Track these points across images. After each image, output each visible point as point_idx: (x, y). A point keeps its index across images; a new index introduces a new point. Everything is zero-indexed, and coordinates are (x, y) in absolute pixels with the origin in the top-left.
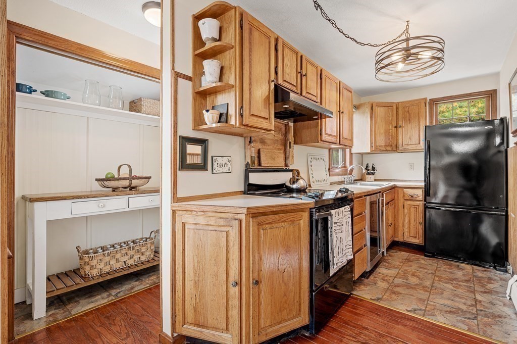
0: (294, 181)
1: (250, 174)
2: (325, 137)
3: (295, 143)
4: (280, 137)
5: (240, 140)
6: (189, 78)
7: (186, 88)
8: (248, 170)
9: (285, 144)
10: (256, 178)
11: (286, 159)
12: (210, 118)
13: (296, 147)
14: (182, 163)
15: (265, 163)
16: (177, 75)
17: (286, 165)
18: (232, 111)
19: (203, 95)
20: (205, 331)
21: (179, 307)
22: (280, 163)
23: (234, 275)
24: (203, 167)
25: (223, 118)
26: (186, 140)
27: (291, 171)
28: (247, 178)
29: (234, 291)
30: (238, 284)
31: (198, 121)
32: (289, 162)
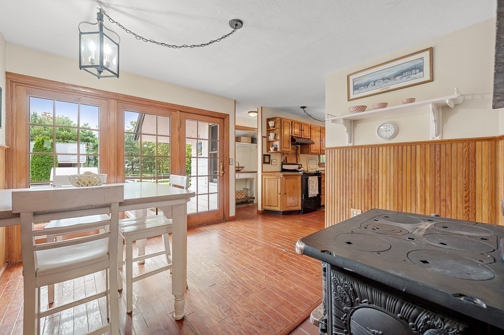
0: (299, 168)
1: (283, 166)
2: (312, 151)
3: (301, 153)
4: (294, 151)
5: (280, 154)
6: (265, 137)
7: (265, 139)
8: (282, 164)
9: (296, 154)
10: (285, 167)
11: (297, 160)
12: (272, 149)
13: (301, 155)
14: (264, 162)
15: (288, 162)
16: (263, 137)
17: (297, 162)
18: (278, 147)
19: (269, 142)
20: (271, 207)
21: (264, 201)
22: (294, 162)
23: (279, 191)
24: (269, 163)
25: (276, 149)
26: (265, 155)
27: (298, 164)
28: (282, 167)
29: (279, 196)
30: (280, 194)
31: (268, 150)
32: (298, 161)
